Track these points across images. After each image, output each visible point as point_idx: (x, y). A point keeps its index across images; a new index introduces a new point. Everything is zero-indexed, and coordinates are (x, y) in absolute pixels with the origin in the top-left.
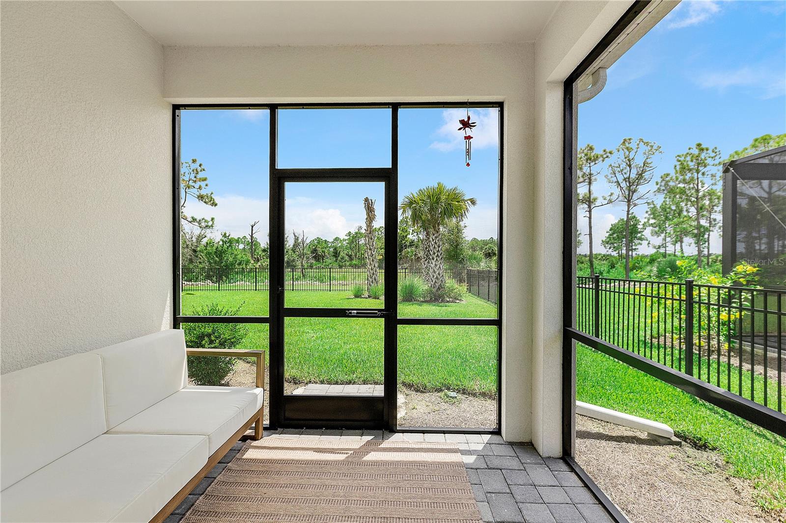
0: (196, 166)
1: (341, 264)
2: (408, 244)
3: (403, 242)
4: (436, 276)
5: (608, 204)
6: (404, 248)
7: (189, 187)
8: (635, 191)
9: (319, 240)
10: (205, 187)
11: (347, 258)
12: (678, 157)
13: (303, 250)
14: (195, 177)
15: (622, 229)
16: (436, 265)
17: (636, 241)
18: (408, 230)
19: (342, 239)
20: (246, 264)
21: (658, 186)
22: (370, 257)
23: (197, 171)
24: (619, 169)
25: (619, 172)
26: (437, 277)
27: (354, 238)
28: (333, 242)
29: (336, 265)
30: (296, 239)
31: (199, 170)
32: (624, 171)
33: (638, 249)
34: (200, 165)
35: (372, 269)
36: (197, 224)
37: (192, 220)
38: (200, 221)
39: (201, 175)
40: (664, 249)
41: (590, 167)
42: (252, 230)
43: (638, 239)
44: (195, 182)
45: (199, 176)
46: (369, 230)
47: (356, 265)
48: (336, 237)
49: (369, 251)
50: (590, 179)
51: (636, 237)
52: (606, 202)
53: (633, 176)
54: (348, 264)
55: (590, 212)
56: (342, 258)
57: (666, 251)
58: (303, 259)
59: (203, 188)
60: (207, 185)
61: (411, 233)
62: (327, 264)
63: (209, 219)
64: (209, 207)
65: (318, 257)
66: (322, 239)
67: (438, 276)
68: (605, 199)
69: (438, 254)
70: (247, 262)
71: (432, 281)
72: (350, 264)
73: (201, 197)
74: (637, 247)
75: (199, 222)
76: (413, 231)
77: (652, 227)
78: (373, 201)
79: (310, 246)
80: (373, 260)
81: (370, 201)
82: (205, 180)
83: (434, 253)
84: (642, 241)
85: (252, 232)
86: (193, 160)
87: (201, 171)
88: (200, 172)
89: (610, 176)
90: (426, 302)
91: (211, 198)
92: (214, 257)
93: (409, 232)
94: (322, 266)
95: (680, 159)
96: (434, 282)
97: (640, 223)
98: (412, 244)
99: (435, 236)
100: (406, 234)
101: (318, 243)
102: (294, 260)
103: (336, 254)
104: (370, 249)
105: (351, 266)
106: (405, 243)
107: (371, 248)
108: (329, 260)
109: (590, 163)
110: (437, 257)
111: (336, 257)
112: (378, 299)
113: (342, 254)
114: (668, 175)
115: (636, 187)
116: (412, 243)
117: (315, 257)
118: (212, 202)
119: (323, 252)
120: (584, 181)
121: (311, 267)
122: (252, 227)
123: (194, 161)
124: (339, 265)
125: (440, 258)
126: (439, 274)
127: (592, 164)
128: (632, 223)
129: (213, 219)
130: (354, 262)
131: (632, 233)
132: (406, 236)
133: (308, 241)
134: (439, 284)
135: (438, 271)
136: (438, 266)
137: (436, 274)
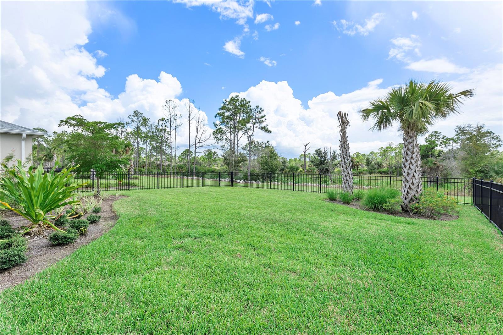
16: (408, 174)
19: (375, 153)
26: (410, 186)
27: (385, 151)
34: (261, 109)
36: (259, 145)
38: (261, 143)
42: (305, 149)
44: (258, 119)
48: (371, 151)
64: (266, 134)
69: (411, 162)
73: (262, 128)
83: (407, 161)
85: (305, 150)
91: (267, 128)
96: (406, 192)
99: (408, 141)
110: (410, 164)
112: (348, 204)
118: (268, 131)
122: (305, 146)
123: (257, 107)
126: (413, 184)
134: (413, 194)
135: (412, 181)
136: (412, 175)
137: (409, 183)
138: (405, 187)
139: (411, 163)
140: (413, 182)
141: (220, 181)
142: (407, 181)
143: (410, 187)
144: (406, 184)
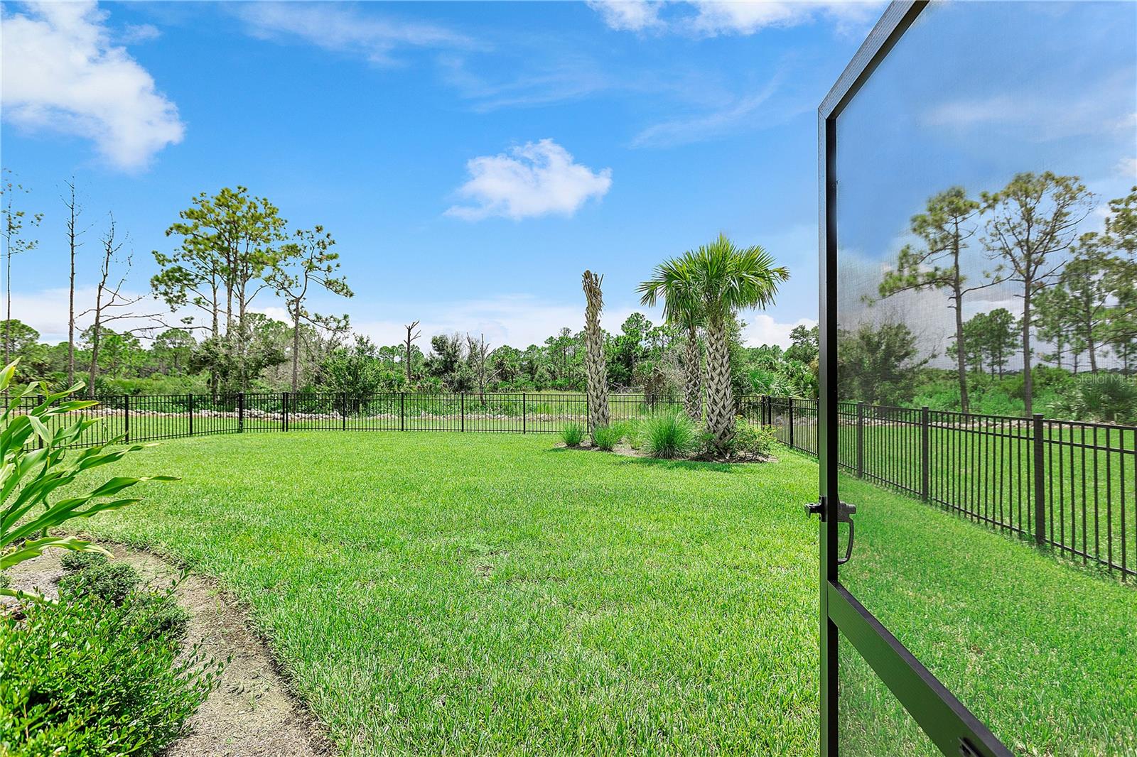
0: (321, 236)
1: (539, 384)
2: (640, 354)
3: (633, 351)
4: (718, 411)
5: (993, 284)
6: (633, 361)
7: (311, 269)
8: (1040, 262)
9: (506, 349)
10: (336, 268)
11: (548, 376)
12: (1113, 205)
13: (483, 364)
14: (321, 253)
15: (982, 331)
16: (718, 391)
17: (1005, 350)
18: (640, 333)
19: (540, 348)
20: (398, 386)
21: (1075, 255)
22: (594, 376)
23: (324, 244)
24: (1007, 227)
25: (1008, 231)
26: (720, 412)
27: (559, 346)
28: (526, 353)
29: (531, 386)
30: (473, 348)
31: (326, 243)
32: (1018, 230)
33: (1007, 361)
34: (328, 236)
35: (597, 397)
36: (322, 324)
37: (315, 318)
38: (326, 320)
39: (330, 250)
40: (1057, 361)
41: (956, 223)
42: (409, 335)
43: (1009, 346)
44: (320, 260)
45: (326, 253)
46: (592, 327)
47: (561, 386)
48: (531, 345)
49: (592, 364)
50: (956, 243)
51: (1005, 343)
52: (989, 281)
53: (1034, 237)
54: (549, 384)
55: (958, 298)
56: (541, 376)
57: (1059, 364)
58: (482, 377)
59: (333, 271)
60: (338, 266)
61: (643, 338)
62: (518, 384)
63: (341, 318)
64: (340, 298)
65: (505, 375)
66: (510, 348)
67: (722, 410)
68: (987, 276)
70: (401, 382)
71: (711, 420)
72: (552, 384)
73: (329, 284)
74: (1006, 359)
75: (326, 322)
76: (647, 335)
77: (1036, 326)
78: (599, 277)
79: (493, 358)
80: (599, 381)
81: (593, 277)
82: (335, 257)
83: (714, 369)
84: (1014, 349)
85: (409, 338)
86: (317, 228)
87: (329, 244)
88: (328, 247)
89: (989, 239)
90: (700, 458)
91: (344, 285)
92: (345, 374)
93: (641, 336)
94: (512, 388)
95: (1117, 207)
96: (714, 421)
97: (1013, 321)
98: (645, 355)
99: (715, 337)
100: (637, 339)
101: (506, 354)
102: (469, 380)
103: (531, 370)
104: (594, 362)
105: (555, 387)
106: (635, 353)
107: (596, 359)
108: (522, 378)
109: (956, 217)
111: (532, 374)
112: (610, 450)
113: (540, 369)
114: (1093, 235)
115: (1042, 256)
116: (647, 352)
117: (500, 375)
118: (345, 291)
119: (512, 366)
120: (944, 248)
121: (495, 389)
122: (409, 330)
123: (319, 229)
124: (537, 387)
125: (726, 377)
126: (724, 407)
127: (959, 219)
128: (999, 321)
129: (346, 317)
130: (558, 382)
131: (999, 337)
132: (637, 343)
133: (490, 350)
134: (725, 425)
135: (722, 402)
136: (723, 392)
137: (718, 406)
138: (712, 413)
139: (721, 373)
140: (724, 404)
141: (241, 417)
142: (715, 403)
143: (720, 414)
144: (715, 408)
